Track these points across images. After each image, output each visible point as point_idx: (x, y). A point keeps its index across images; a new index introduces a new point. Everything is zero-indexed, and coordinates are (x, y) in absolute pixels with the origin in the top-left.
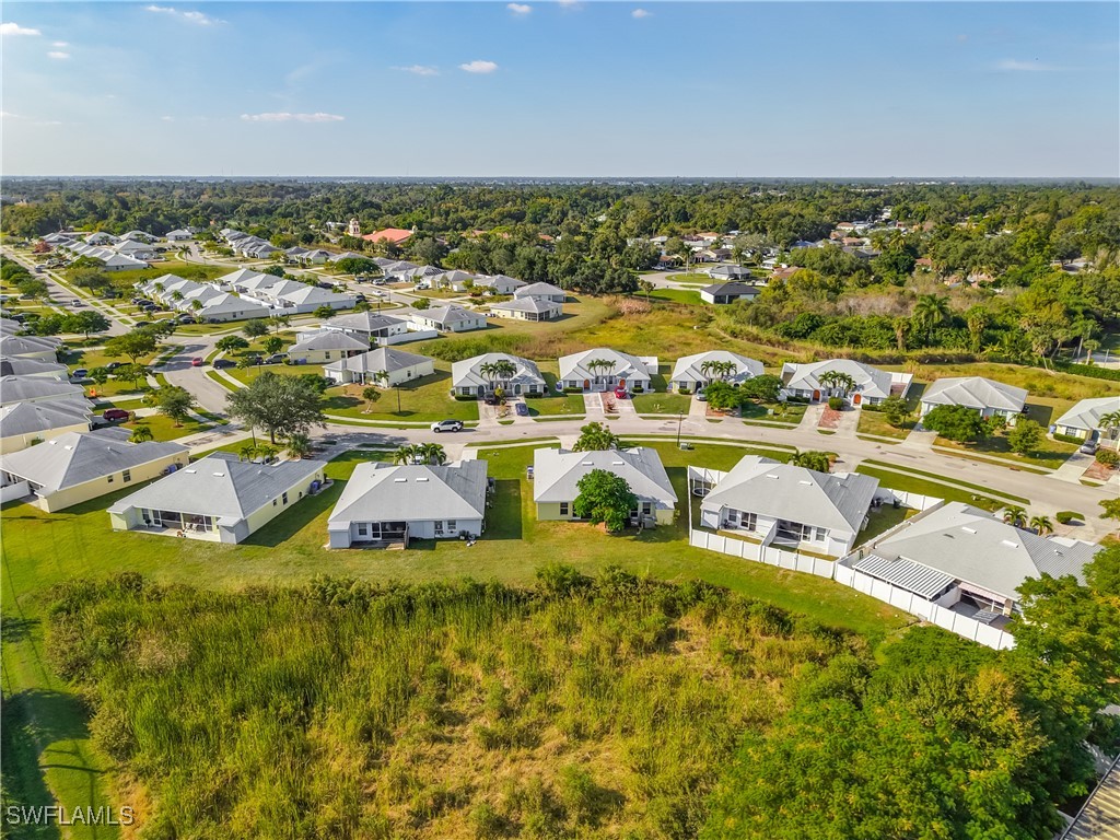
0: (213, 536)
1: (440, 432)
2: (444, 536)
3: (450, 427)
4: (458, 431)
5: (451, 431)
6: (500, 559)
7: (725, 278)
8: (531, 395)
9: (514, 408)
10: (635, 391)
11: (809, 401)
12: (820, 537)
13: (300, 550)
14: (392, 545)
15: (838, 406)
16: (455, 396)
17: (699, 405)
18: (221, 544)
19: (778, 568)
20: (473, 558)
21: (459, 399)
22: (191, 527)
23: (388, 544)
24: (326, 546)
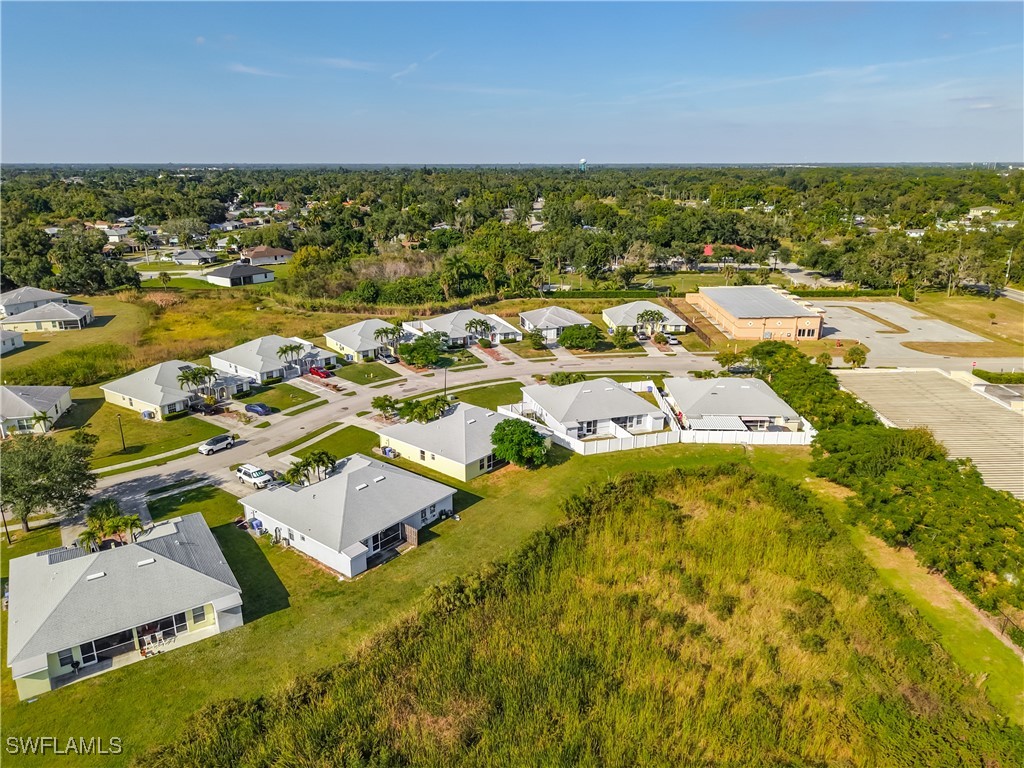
0: (209, 628)
1: (214, 453)
2: (429, 522)
3: (223, 445)
4: (233, 446)
5: (226, 448)
6: (500, 517)
7: (195, 263)
8: (241, 395)
9: (245, 411)
10: (329, 369)
11: (464, 346)
12: (639, 422)
13: (323, 594)
14: (398, 549)
15: (488, 345)
16: (159, 418)
17: (395, 367)
18: (223, 634)
19: (647, 448)
20: (481, 526)
21: (169, 419)
22: (154, 639)
23: (393, 550)
24: (342, 579)
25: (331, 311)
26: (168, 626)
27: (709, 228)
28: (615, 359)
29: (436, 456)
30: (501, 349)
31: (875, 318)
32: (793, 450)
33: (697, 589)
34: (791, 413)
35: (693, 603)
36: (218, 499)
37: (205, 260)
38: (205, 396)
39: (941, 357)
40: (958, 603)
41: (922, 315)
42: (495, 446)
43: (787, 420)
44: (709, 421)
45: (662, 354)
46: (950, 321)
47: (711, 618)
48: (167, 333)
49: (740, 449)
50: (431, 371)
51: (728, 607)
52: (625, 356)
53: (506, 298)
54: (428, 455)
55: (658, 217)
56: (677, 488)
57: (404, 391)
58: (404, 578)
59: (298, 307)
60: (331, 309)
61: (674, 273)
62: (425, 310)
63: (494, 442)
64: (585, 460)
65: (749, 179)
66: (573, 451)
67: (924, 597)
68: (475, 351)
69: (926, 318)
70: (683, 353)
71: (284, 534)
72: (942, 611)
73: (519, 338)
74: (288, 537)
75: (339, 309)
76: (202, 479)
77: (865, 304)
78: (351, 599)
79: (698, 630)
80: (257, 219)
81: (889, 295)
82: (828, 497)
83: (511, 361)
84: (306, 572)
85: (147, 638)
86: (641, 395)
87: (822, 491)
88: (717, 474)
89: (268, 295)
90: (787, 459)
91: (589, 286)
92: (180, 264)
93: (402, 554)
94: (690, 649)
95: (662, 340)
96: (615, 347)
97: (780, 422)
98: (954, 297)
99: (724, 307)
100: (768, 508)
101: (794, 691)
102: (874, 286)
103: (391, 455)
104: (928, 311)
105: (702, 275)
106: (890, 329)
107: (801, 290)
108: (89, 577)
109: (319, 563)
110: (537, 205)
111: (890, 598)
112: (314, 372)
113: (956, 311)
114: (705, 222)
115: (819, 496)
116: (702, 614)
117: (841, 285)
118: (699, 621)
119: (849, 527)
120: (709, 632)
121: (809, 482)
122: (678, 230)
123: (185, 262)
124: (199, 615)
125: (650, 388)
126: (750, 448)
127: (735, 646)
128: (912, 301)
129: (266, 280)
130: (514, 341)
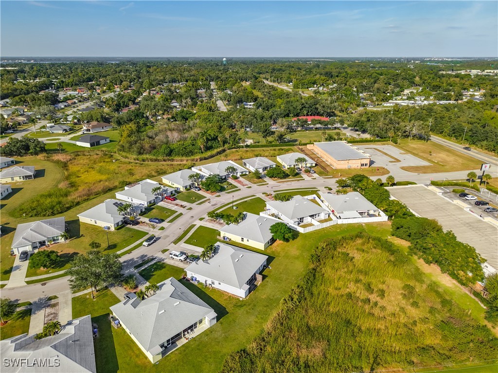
0: (206, 325)
1: (150, 245)
2: (261, 270)
3: (153, 241)
6: (286, 265)
7: (61, 132)
8: (143, 214)
9: (148, 222)
10: (173, 196)
11: (225, 179)
12: (318, 216)
13: (238, 306)
14: (255, 283)
15: (236, 178)
16: (113, 229)
17: (201, 193)
18: (211, 327)
19: (326, 228)
20: (281, 270)
21: (118, 229)
22: (188, 333)
23: (253, 284)
24: (241, 299)
25: (152, 161)
26: (191, 328)
27: (305, 107)
28: (293, 182)
29: (249, 240)
30: (241, 179)
31: (386, 154)
32: (380, 224)
33: (369, 288)
34: (376, 208)
35: (370, 294)
36: (167, 268)
37: (65, 130)
38: (129, 216)
39: (416, 174)
40: (454, 284)
41: (403, 152)
42: (273, 234)
43: (375, 211)
44: (346, 214)
45: (310, 179)
46: (414, 154)
47: (378, 299)
48: (79, 178)
49: (360, 225)
50: (218, 194)
51: (382, 293)
52: (296, 180)
53: (229, 149)
54: (245, 240)
55: (278, 100)
56: (344, 245)
57: (212, 205)
58: (265, 296)
59: (135, 160)
60: (152, 160)
61: (295, 131)
62: (197, 159)
63: (271, 232)
64: (305, 236)
65: (304, 69)
66: (298, 232)
67: (443, 283)
68: (230, 180)
69: (405, 154)
70: (318, 177)
71: (209, 282)
72: (451, 287)
73: (247, 173)
74: (211, 283)
75: (156, 160)
76: (153, 259)
77: (379, 146)
78: (250, 307)
79: (376, 304)
80: (74, 100)
81: (387, 141)
82: (399, 244)
83: (249, 186)
84: (226, 297)
85: (186, 333)
86: (312, 200)
87: (396, 242)
88: (356, 238)
89: (115, 152)
90: (379, 229)
91: (263, 141)
92: (53, 133)
93: (258, 285)
94: (376, 311)
95: (307, 171)
96: (289, 175)
97: (371, 212)
98: (412, 141)
99: (329, 154)
100: (379, 251)
101: (415, 323)
102: (381, 137)
103: (228, 240)
104: (404, 149)
105: (307, 131)
106: (393, 160)
107: (353, 140)
108: (160, 313)
109: (228, 293)
110: (212, 87)
111: (433, 285)
112: (167, 198)
113: (414, 149)
114: (303, 104)
115: (395, 244)
116: (374, 298)
117: (366, 136)
118: (374, 300)
119: (410, 256)
120: (379, 305)
121: (390, 238)
122: (291, 108)
123: (55, 132)
124: (201, 322)
125: (315, 198)
126: (364, 225)
127: (390, 309)
128: (396, 143)
129: (106, 142)
130: (246, 175)
